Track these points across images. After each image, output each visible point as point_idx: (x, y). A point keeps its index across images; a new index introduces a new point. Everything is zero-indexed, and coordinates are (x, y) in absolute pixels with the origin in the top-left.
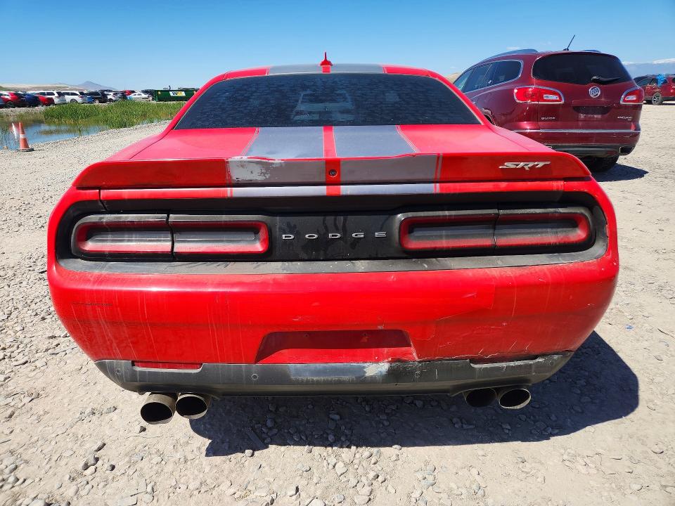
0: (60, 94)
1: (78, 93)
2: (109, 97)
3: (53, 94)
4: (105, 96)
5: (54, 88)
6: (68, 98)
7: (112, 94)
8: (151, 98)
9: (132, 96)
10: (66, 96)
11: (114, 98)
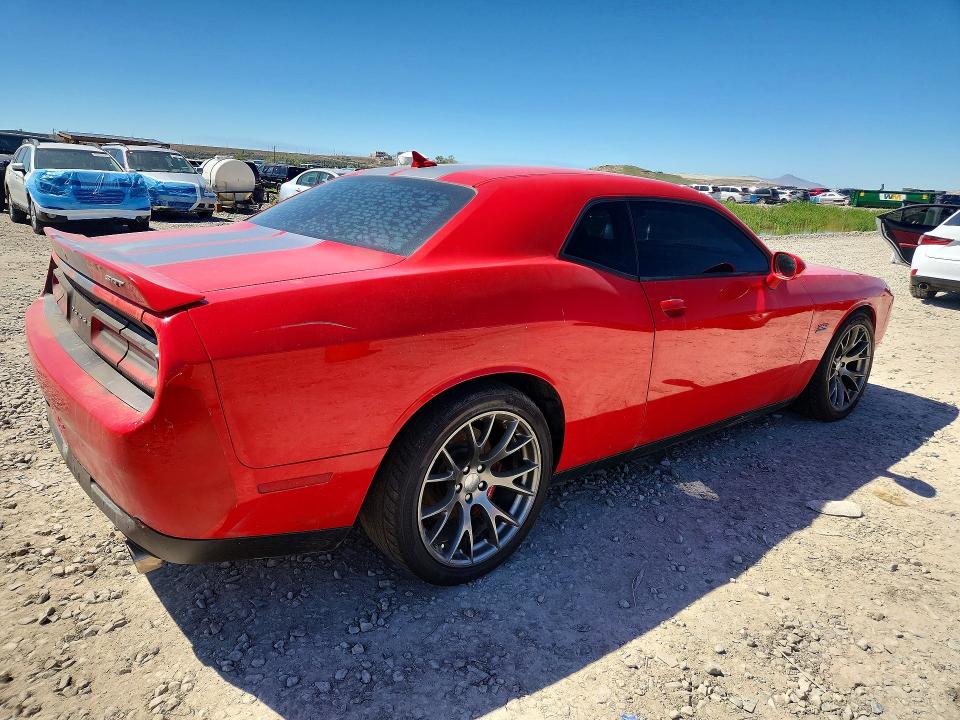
0: (716, 190)
1: (740, 189)
2: (781, 197)
3: (707, 189)
4: (775, 193)
5: (710, 183)
6: (725, 195)
7: (788, 192)
8: (847, 201)
9: (820, 197)
10: (723, 193)
11: (788, 198)
